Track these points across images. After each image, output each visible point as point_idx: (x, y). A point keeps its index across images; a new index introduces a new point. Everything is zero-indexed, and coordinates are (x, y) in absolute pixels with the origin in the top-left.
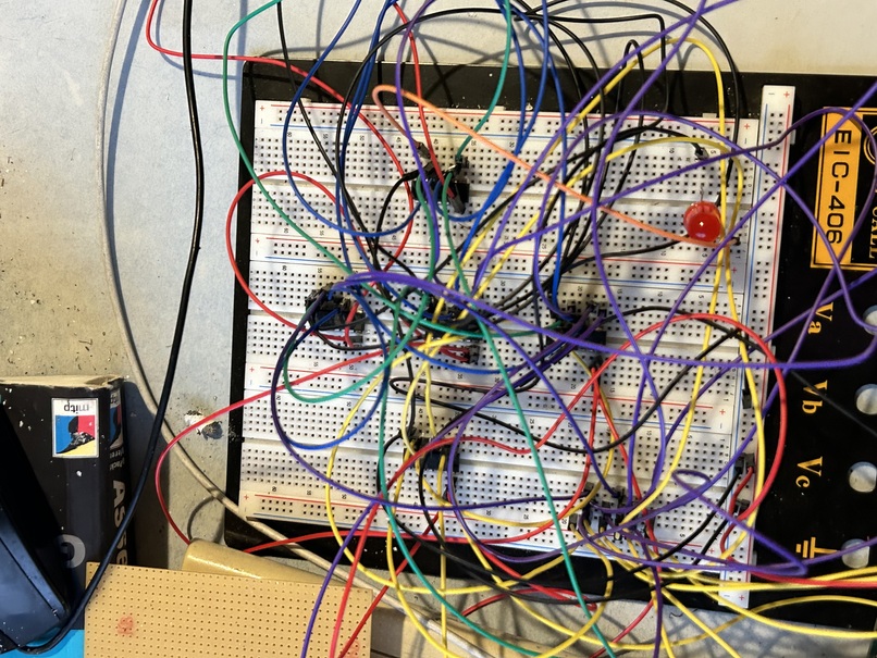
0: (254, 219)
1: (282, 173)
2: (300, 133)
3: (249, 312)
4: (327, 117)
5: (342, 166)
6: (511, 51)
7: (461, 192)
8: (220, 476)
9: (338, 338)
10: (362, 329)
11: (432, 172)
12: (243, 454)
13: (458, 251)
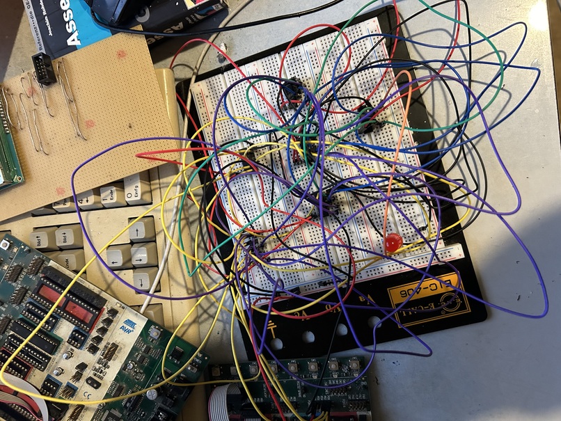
0: (322, 38)
2: (369, 44)
3: (279, 53)
4: (381, 54)
5: (361, 70)
6: (441, 131)
7: (368, 130)
8: (204, 70)
9: (283, 99)
10: (291, 108)
11: (375, 112)
12: (216, 76)
13: (343, 140)
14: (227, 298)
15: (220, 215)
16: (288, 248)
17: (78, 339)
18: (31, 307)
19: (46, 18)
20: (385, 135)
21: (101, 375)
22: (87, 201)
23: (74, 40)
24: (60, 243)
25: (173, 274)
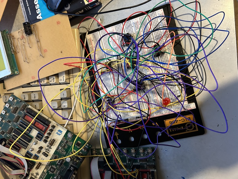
0: (140, 17)
1: (150, 19)
2: (159, 20)
3: (122, 23)
4: (164, 24)
5: (155, 30)
6: (188, 56)
7: (158, 55)
8: (92, 29)
9: (123, 42)
10: (126, 46)
11: (161, 48)
12: (96, 32)
13: (147, 59)
14: (99, 122)
15: (97, 89)
16: (124, 103)
17: (39, 137)
18: (21, 124)
19: (28, 7)
20: (165, 57)
21: (48, 151)
22: (44, 82)
23: (39, 17)
24: (33, 99)
25: (78, 112)
